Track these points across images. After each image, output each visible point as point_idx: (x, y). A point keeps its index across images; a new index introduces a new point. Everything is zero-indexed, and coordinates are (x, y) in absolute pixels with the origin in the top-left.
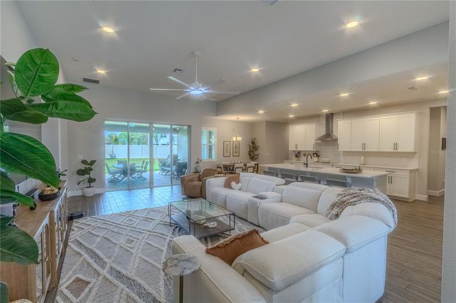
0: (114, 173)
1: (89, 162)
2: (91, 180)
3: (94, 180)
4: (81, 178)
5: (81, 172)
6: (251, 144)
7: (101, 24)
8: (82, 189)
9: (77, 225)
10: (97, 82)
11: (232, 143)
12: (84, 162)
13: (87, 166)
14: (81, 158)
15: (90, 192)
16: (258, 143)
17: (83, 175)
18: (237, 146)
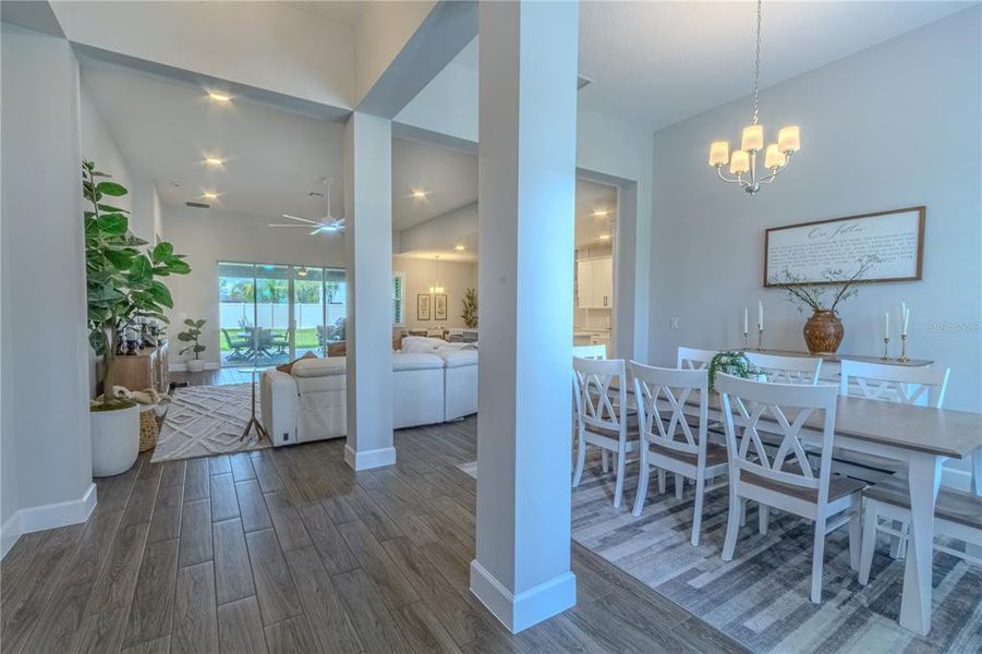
0: (237, 347)
1: (195, 322)
2: (198, 349)
3: (203, 349)
4: (184, 345)
5: (184, 337)
6: (467, 301)
7: (205, 154)
8: (186, 362)
9: (181, 397)
10: (207, 206)
11: (433, 301)
12: (188, 322)
13: (194, 328)
14: (184, 316)
15: (197, 365)
16: (480, 301)
17: (188, 340)
18: (442, 304)
